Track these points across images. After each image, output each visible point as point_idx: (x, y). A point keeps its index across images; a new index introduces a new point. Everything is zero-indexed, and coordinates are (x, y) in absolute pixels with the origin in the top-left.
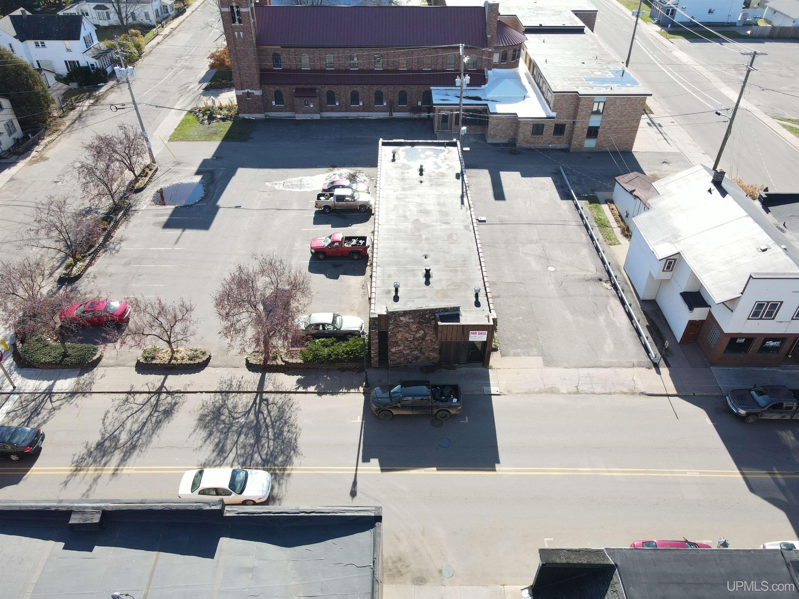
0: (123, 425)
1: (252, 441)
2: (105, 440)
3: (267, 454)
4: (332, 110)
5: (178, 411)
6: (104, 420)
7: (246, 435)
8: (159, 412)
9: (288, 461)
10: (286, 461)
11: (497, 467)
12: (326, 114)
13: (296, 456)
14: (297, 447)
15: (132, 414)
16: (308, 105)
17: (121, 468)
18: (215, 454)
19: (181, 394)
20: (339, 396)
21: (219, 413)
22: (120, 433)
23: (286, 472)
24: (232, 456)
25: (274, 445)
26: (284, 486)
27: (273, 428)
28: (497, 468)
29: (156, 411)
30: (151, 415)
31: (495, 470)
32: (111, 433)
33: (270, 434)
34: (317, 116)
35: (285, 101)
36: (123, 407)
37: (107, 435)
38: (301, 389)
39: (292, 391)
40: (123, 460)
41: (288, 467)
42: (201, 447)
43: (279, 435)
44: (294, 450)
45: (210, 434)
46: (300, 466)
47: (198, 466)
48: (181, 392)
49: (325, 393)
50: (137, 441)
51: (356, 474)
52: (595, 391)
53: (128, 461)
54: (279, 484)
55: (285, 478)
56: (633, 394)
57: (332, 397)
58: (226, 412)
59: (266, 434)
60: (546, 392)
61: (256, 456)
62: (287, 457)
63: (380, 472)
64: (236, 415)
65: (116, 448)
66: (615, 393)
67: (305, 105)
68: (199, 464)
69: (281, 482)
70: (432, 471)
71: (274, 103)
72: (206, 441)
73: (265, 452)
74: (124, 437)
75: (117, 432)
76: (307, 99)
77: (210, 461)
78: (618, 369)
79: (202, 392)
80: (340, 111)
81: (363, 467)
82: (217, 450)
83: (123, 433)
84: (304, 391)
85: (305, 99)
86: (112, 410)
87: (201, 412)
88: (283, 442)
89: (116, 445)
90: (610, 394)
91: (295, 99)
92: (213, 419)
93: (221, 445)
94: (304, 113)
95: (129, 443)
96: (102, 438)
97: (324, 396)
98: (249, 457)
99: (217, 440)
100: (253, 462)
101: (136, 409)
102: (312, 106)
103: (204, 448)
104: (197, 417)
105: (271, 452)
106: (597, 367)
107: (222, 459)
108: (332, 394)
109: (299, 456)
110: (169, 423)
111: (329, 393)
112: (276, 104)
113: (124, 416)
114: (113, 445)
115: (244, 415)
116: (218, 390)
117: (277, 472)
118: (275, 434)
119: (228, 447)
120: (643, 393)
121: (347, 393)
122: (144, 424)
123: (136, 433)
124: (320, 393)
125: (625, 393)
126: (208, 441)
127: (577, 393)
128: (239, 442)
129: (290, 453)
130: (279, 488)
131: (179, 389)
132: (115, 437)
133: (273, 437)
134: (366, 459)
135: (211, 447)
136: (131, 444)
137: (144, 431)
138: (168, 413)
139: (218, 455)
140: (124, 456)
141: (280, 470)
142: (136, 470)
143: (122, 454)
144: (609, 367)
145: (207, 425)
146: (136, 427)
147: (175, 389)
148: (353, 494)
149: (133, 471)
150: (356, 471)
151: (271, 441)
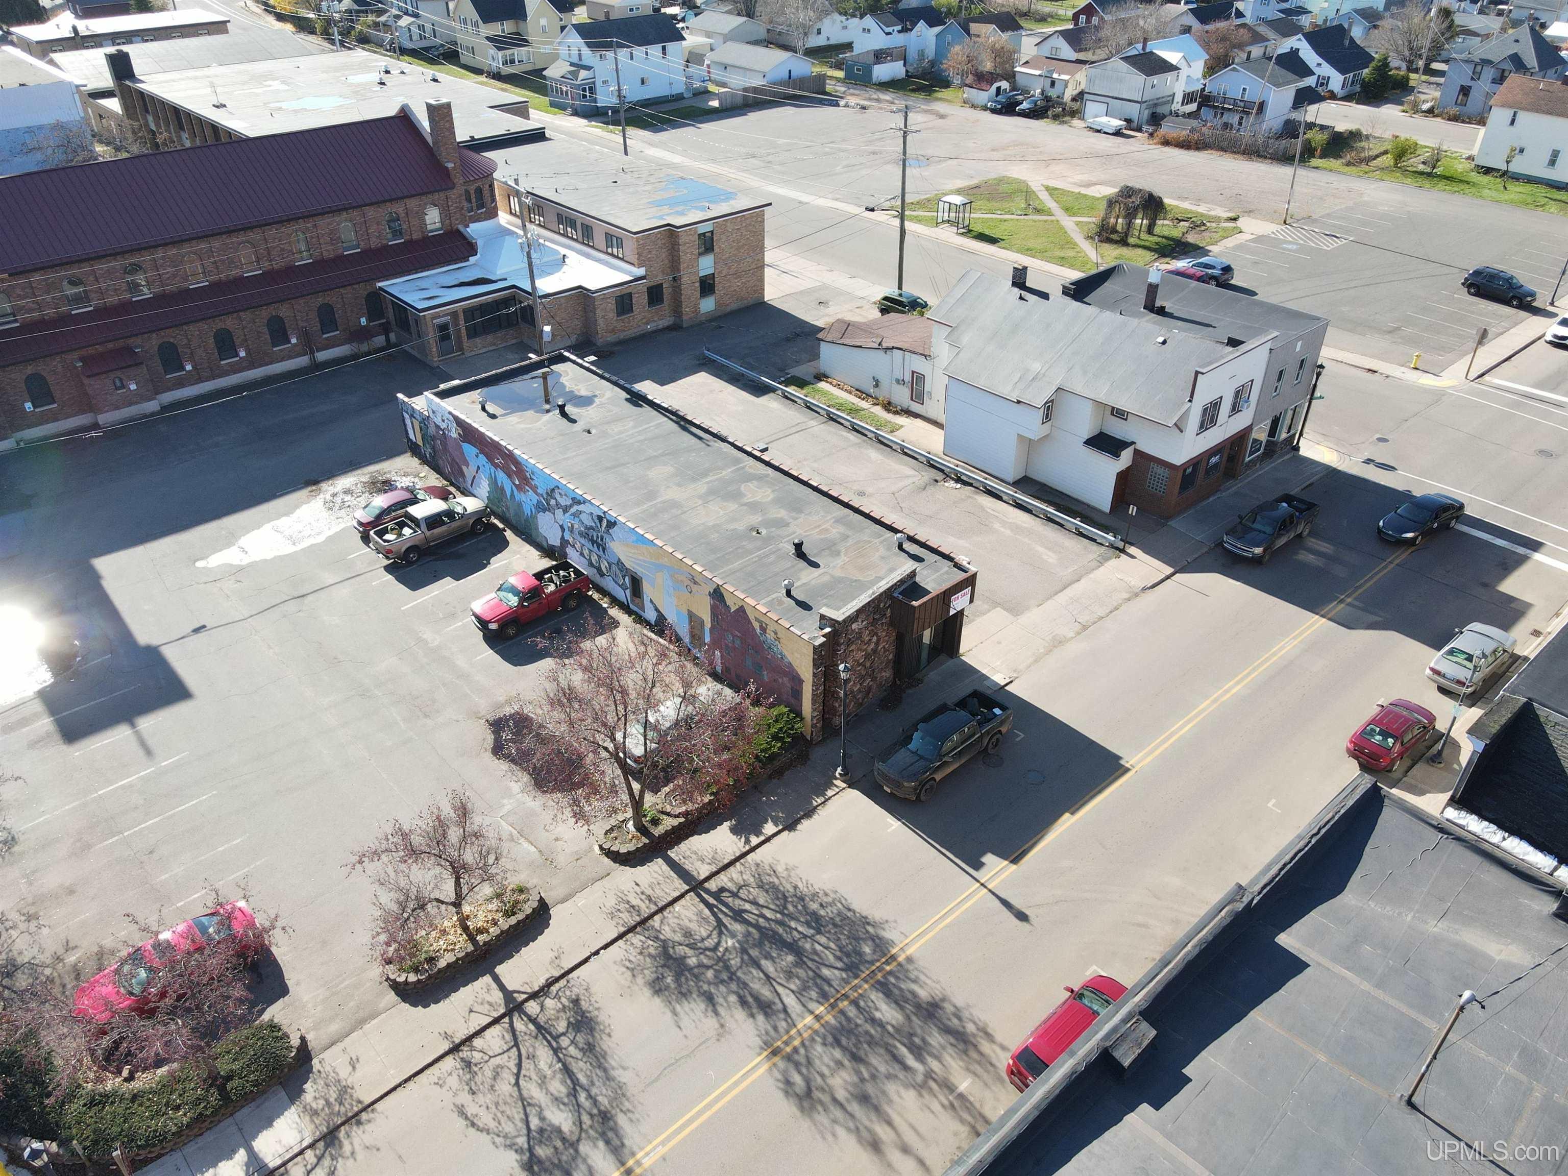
0: (525, 1103)
1: (790, 958)
2: (530, 1150)
3: (839, 959)
4: (180, 384)
5: (598, 1009)
6: (473, 1124)
7: (768, 957)
8: (563, 1034)
9: (881, 945)
10: (877, 946)
11: (1125, 763)
12: (169, 397)
13: (884, 929)
14: (866, 918)
15: (518, 1075)
16: (123, 387)
17: (631, 1163)
18: (761, 1018)
19: (563, 982)
20: (822, 813)
21: (676, 959)
22: (542, 1119)
23: (901, 959)
24: (790, 1001)
25: (828, 939)
26: (922, 977)
27: (794, 919)
28: (1127, 765)
29: (556, 1038)
30: (556, 1051)
31: (1129, 769)
32: (525, 1131)
33: (800, 929)
34: (152, 406)
35: (57, 394)
36: (479, 1078)
37: (522, 1141)
38: (755, 840)
39: (744, 850)
40: (617, 1150)
41: (894, 951)
42: (722, 1026)
43: (816, 922)
44: (868, 924)
45: (710, 999)
46: (906, 937)
47: (760, 1054)
48: (557, 980)
49: (797, 821)
50: (595, 1102)
51: (990, 891)
52: (1100, 614)
53: (626, 1142)
54: (915, 981)
55: (910, 967)
56: (1137, 595)
57: (812, 820)
58: (682, 950)
59: (795, 933)
60: (1055, 646)
61: (826, 972)
62: (873, 940)
63: (1014, 867)
64: (710, 943)
65: (574, 1145)
66: (1120, 605)
67: (117, 389)
68: (758, 1050)
69: (912, 976)
70: (1067, 822)
71: (28, 406)
72: (717, 1013)
73: (831, 957)
74: (562, 1119)
75: (535, 1123)
76: (118, 373)
77: (767, 1033)
78: (1091, 576)
79: (597, 953)
80: (200, 380)
81: (983, 875)
82: (755, 1011)
83: (548, 1114)
84: (762, 838)
85: (112, 375)
86: (465, 1098)
87: (640, 980)
88: (835, 925)
89: (564, 1140)
90: (1116, 609)
91: (86, 381)
92: (678, 976)
93: (750, 999)
94: (118, 408)
95: (585, 1118)
96: (520, 1151)
97: (799, 827)
98: (819, 981)
99: (733, 998)
100: (834, 984)
101: (512, 1064)
102: (133, 387)
103: (730, 1024)
104: (647, 992)
105: (841, 951)
106: (1069, 585)
107: (782, 1016)
109: (886, 926)
110: (609, 1035)
111: (802, 818)
112: (35, 407)
113: (505, 1087)
114: (559, 1144)
115: (720, 934)
116: (622, 929)
117: (888, 968)
118: (808, 924)
119: (766, 993)
120: (1144, 589)
121: (827, 800)
122: (567, 1070)
123: (573, 1093)
124: (790, 826)
125: (1129, 599)
126: (721, 1010)
127: (1085, 628)
128: (772, 975)
129: (867, 932)
130: (921, 986)
131: (547, 976)
132: (541, 1131)
133: (812, 931)
134: (978, 866)
135: (740, 1014)
136: (592, 1116)
137: (583, 1080)
138: (584, 1024)
139: (766, 1015)
140: (608, 1142)
141: (887, 963)
142: (663, 1143)
143: (601, 1144)
144: (1080, 578)
145: (684, 990)
146: (558, 1087)
147: (542, 981)
148: (1022, 917)
149: (662, 1150)
150: (985, 887)
151: (818, 937)
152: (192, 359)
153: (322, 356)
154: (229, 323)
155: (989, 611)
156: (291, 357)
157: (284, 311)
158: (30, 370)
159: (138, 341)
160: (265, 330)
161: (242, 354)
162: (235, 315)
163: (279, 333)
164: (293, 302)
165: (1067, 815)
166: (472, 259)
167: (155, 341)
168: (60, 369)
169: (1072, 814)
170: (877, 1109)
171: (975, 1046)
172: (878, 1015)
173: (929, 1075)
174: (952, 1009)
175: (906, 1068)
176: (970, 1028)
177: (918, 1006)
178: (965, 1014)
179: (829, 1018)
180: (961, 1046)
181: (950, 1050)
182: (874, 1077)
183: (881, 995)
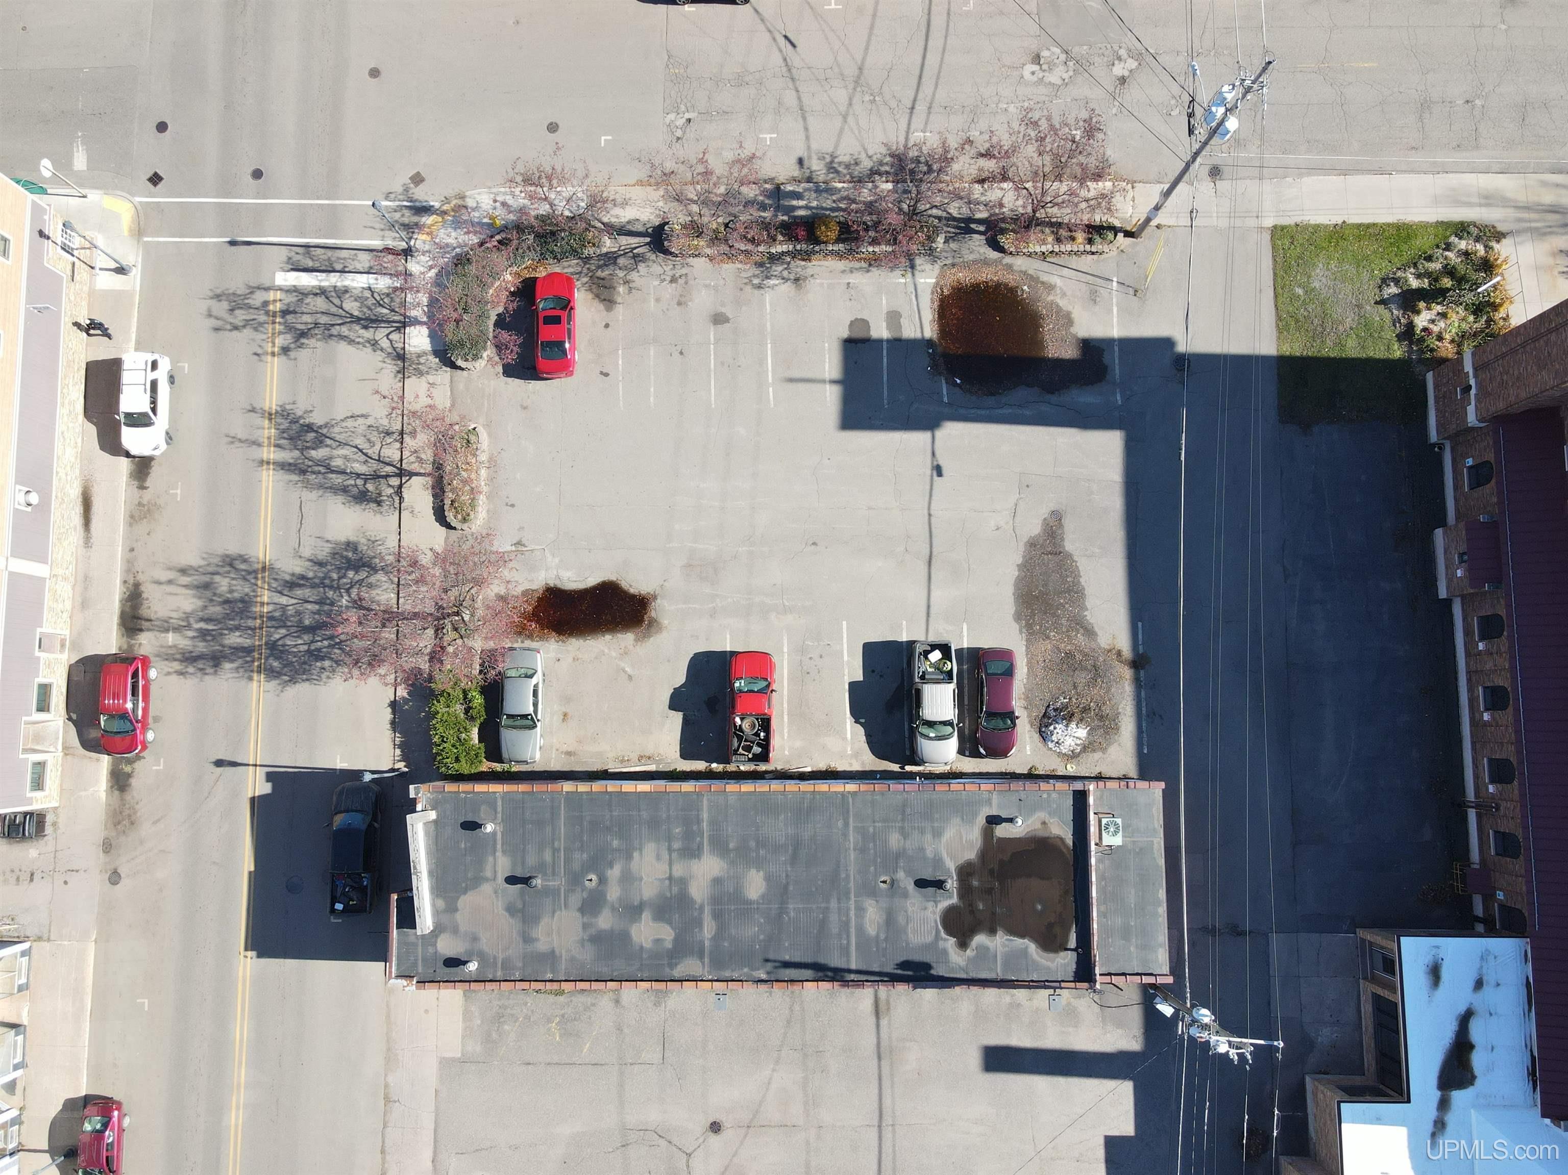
0: (342, 444)
1: (307, 622)
2: (316, 432)
3: (284, 645)
5: (364, 510)
6: (352, 417)
7: (318, 612)
8: (365, 484)
9: (272, 674)
10: (273, 671)
11: (253, 954)
13: (279, 684)
14: (295, 683)
15: (361, 451)
16: (1460, 563)
17: (271, 467)
18: (288, 578)
19: (397, 505)
21: (359, 567)
22: (327, 446)
23: (255, 676)
24: (284, 600)
25: (300, 652)
26: (236, 675)
27: (329, 646)
28: (249, 954)
29: (366, 480)
30: (358, 475)
31: (246, 949)
32: (328, 435)
33: (319, 643)
35: (1474, 493)
36: (375, 433)
37: (324, 431)
40: (283, 466)
41: (262, 676)
42: (300, 557)
43: (316, 655)
44: (290, 681)
45: (321, 564)
46: (264, 691)
47: (270, 561)
48: (400, 504)
49: (394, 712)
50: (313, 472)
51: (248, 765)
52: (388, 1130)
53: (282, 472)
54: (237, 668)
55: (246, 675)
57: (388, 722)
58: (363, 574)
59: (319, 639)
60: (389, 1050)
61: (283, 631)
62: (278, 672)
63: (250, 795)
64: (354, 592)
65: (302, 451)
67: (1460, 555)
68: (272, 562)
69: (241, 670)
70: (248, 864)
71: (1470, 462)
72: (311, 560)
73: (289, 643)
74: (318, 454)
75: (329, 442)
77: (277, 574)
79: (400, 534)
80: (1468, 654)
81: (261, 773)
82: (294, 579)
83: (328, 449)
86: (370, 421)
87: (363, 541)
88: (305, 663)
89: (308, 448)
92: (348, 560)
93: (302, 582)
94: (1447, 550)
95: (310, 463)
96: (320, 427)
97: (389, 710)
98: (281, 624)
99: (311, 575)
100: (273, 630)
101: (370, 452)
102: (1460, 574)
103: (299, 562)
104: (353, 538)
105: (287, 650)
107: (279, 588)
109: (280, 688)
110: (344, 504)
111: (394, 718)
112: (1470, 468)
113: (360, 441)
114: (308, 445)
115: (355, 602)
117: (256, 664)
118: (319, 650)
119: (299, 592)
121: (395, 745)
122: (343, 472)
123: (327, 467)
124: (394, 705)
126: (310, 564)
127: (388, 1099)
128: (305, 605)
129: (285, 675)
130: (232, 669)
131: (406, 500)
132: (321, 442)
133: (313, 648)
134: (270, 777)
135: (298, 570)
136: (310, 467)
137: (331, 476)
138: (362, 497)
139: (287, 582)
140: (290, 464)
141: (259, 666)
142: (267, 488)
143: (291, 461)
145: (337, 556)
146: (337, 463)
147: (405, 495)
148: (219, 763)
149: (264, 484)
150: (253, 765)
151: (306, 647)
152: (1488, 652)
153: (1472, 818)
156: (1476, 777)
160: (1504, 756)
161: (1486, 716)
163: (1500, 772)
165: (252, 869)
169: (250, 873)
170: (197, 587)
171: (181, 661)
172: (237, 634)
173: (189, 626)
174: (207, 671)
175: (202, 620)
176: (191, 669)
177: (225, 657)
178: (199, 674)
179: (258, 609)
180: (187, 655)
181: (190, 648)
182: (211, 600)
183: (246, 645)
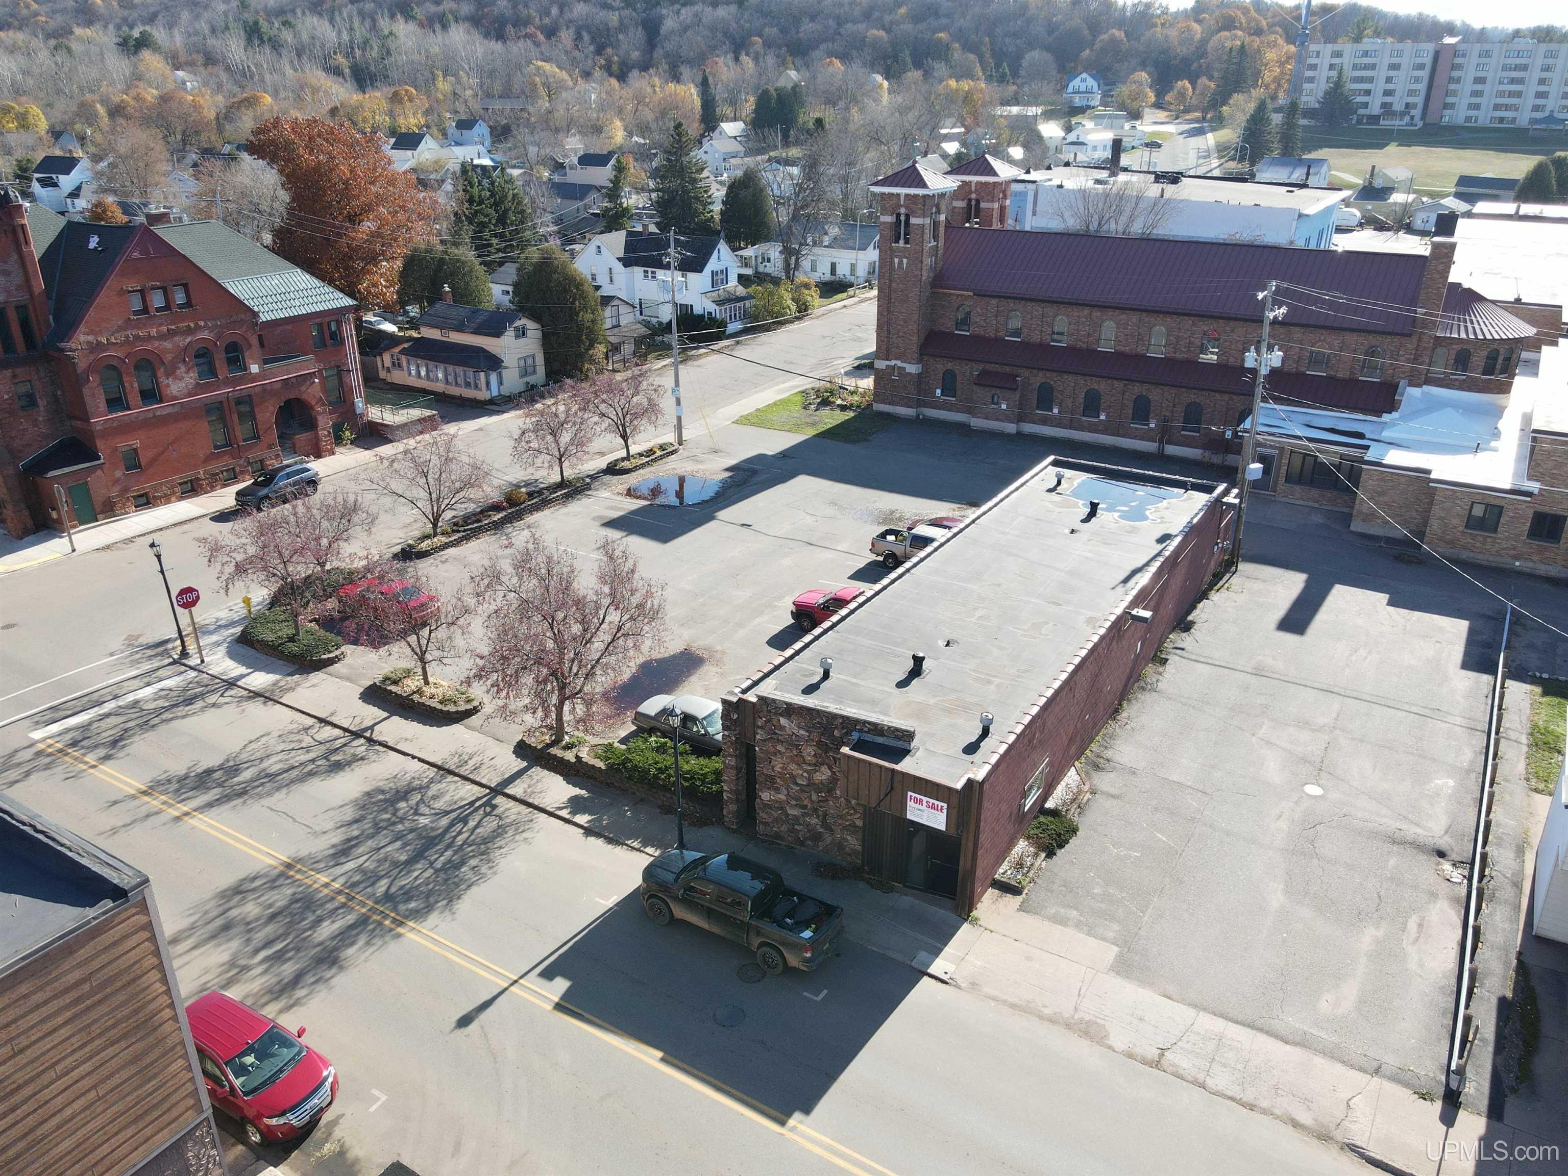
0: (265, 758)
1: (403, 858)
3: (401, 888)
4: (1044, 421)
5: (353, 770)
6: (252, 742)
7: (405, 845)
8: (328, 760)
10: (418, 911)
11: (796, 1120)
12: (1029, 428)
13: (442, 912)
16: (997, 404)
18: (332, 851)
19: (383, 749)
20: (619, 851)
23: (400, 930)
24: (350, 866)
25: (428, 878)
26: (371, 950)
27: (456, 853)
28: (792, 1122)
29: (325, 758)
30: (313, 760)
31: (783, 1123)
33: (442, 858)
34: (1011, 428)
35: (959, 392)
36: (292, 736)
38: (564, 813)
39: (548, 809)
40: (209, 805)
41: (411, 924)
42: (325, 832)
43: (453, 866)
44: (450, 901)
45: (357, 821)
46: (431, 930)
47: (289, 857)
48: (386, 746)
49: (598, 835)
51: (506, 989)
52: (1210, 1082)
53: (214, 808)
55: (388, 938)
56: (1324, 1137)
58: (416, 798)
60: (1068, 1026)
61: (384, 883)
63: (549, 1007)
64: (424, 810)
65: (221, 785)
66: (1264, 1112)
67: (993, 403)
69: (374, 941)
70: (650, 1057)
71: (938, 391)
73: (404, 883)
74: (245, 776)
75: (246, 766)
76: (998, 391)
77: (313, 858)
79: (414, 757)
80: (1059, 425)
81: (533, 982)
82: (340, 848)
83: (251, 769)
84: (568, 817)
85: (994, 391)
86: (276, 734)
87: (380, 784)
88: (446, 880)
89: (225, 781)
91: (975, 388)
92: (385, 801)
93: (353, 843)
94: (987, 418)
95: (243, 786)
96: (221, 764)
97: (592, 839)
98: (373, 879)
99: (356, 833)
100: (369, 890)
101: (303, 745)
102: (1004, 407)
103: (327, 837)
104: (368, 788)
105: (411, 888)
106: (1260, 1030)
107: (332, 863)
108: (610, 841)
109: (446, 914)
110: (322, 780)
111: (606, 838)
112: (942, 395)
113: (281, 747)
114: (223, 779)
115: (437, 814)
116: (439, 763)
117: (387, 922)
118: (450, 861)
119: (360, 850)
120: (1353, 1148)
121: (638, 850)
122: (291, 769)
123: (268, 776)
124: (589, 831)
126: (343, 829)
127: (1156, 1064)
128: (382, 851)
129: (438, 902)
130: (360, 949)
131: (389, 740)
133: (439, 866)
134: (548, 974)
136: (245, 788)
137: (279, 778)
138: (337, 767)
139: (334, 854)
140: (217, 800)
141: (394, 921)
142: (208, 824)
143: (218, 797)
144: (1296, 1044)
148: (464, 1021)
149: (203, 827)
150: (512, 984)
151: (431, 871)
152: (1060, 405)
153: (1171, 450)
154: (1102, 386)
155: (1104, 939)
156: (1142, 438)
157: (1155, 395)
158: (949, 366)
159: (1026, 373)
160: (1131, 405)
161: (1103, 417)
162: (1109, 381)
163: (1142, 411)
164: (1166, 388)
165: (659, 1054)
166: (1386, 417)
167: (1038, 379)
168: (968, 373)
169: (663, 1060)
170: (213, 936)
171: (276, 999)
172: (325, 924)
173: (246, 968)
174: (328, 976)
175: (257, 951)
176: (300, 993)
177: (336, 949)
178: (319, 987)
179: (326, 891)
180: (277, 988)
181: (274, 980)
182: (250, 931)
183: (351, 922)
